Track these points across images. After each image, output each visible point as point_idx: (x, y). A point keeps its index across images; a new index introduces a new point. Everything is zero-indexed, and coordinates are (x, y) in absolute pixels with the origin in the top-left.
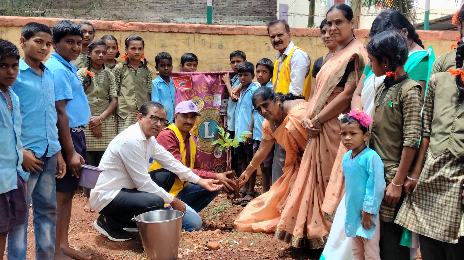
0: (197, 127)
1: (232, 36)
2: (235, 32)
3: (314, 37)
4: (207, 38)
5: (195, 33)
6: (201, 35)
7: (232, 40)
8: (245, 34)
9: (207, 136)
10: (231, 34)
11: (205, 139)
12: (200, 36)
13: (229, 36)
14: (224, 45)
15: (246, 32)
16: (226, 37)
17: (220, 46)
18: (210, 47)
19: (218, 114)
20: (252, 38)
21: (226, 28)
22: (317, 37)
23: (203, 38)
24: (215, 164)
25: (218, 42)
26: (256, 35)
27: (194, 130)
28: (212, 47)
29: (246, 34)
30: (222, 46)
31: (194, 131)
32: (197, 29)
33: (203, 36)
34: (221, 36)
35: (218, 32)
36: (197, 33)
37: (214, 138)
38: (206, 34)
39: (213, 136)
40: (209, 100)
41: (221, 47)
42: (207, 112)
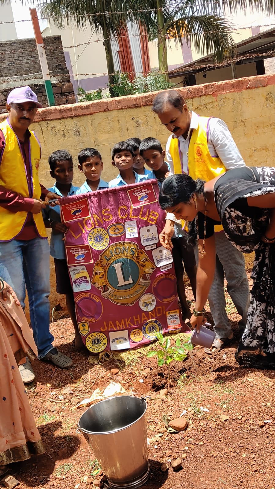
0: (105, 272)
1: (89, 117)
2: (92, 110)
3: (190, 98)
4: (56, 124)
5: (41, 121)
6: (49, 122)
7: (90, 121)
8: (105, 111)
9: (121, 282)
10: (87, 113)
11: (119, 287)
12: (48, 124)
13: (86, 117)
14: (81, 129)
15: (106, 107)
16: (82, 118)
17: (76, 131)
18: (64, 135)
19: (134, 250)
20: (114, 113)
21: (79, 107)
22: (192, 98)
23: (52, 126)
24: (144, 320)
25: (73, 127)
26: (119, 109)
27: (100, 276)
28: (66, 135)
29: (107, 110)
30: (79, 132)
31: (100, 278)
32: (42, 115)
33: (51, 124)
34: (74, 119)
35: (70, 114)
36: (43, 120)
37: (132, 283)
38: (55, 119)
39: (131, 281)
40: (117, 231)
41: (77, 133)
42: (116, 249)
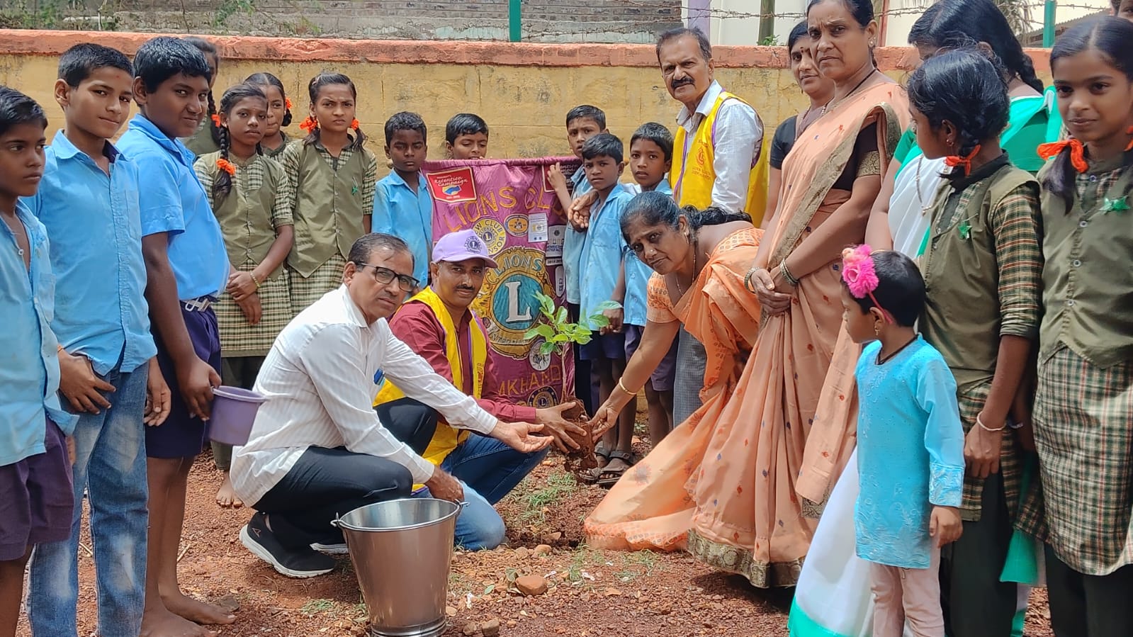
0: (491, 293)
1: (571, 70)
2: (577, 60)
3: (774, 67)
4: (509, 74)
5: (481, 63)
6: (495, 68)
7: (571, 78)
8: (602, 65)
9: (513, 316)
10: (569, 64)
11: (509, 323)
12: (493, 71)
13: (565, 70)
14: (552, 91)
15: (605, 59)
16: (558, 70)
17: (543, 94)
18: (519, 97)
19: (539, 263)
20: (621, 72)
21: (555, 49)
22: (780, 68)
23: (500, 77)
24: (533, 386)
25: (538, 85)
26: (631, 66)
27: (482, 301)
28: (523, 97)
29: (606, 64)
30: (547, 94)
31: (481, 303)
32: (484, 53)
33: (499, 72)
34: (544, 70)
35: (536, 59)
36: (484, 63)
37: (530, 321)
38: (508, 65)
39: (528, 317)
40: (518, 227)
41: (544, 97)
42: (514, 258)
